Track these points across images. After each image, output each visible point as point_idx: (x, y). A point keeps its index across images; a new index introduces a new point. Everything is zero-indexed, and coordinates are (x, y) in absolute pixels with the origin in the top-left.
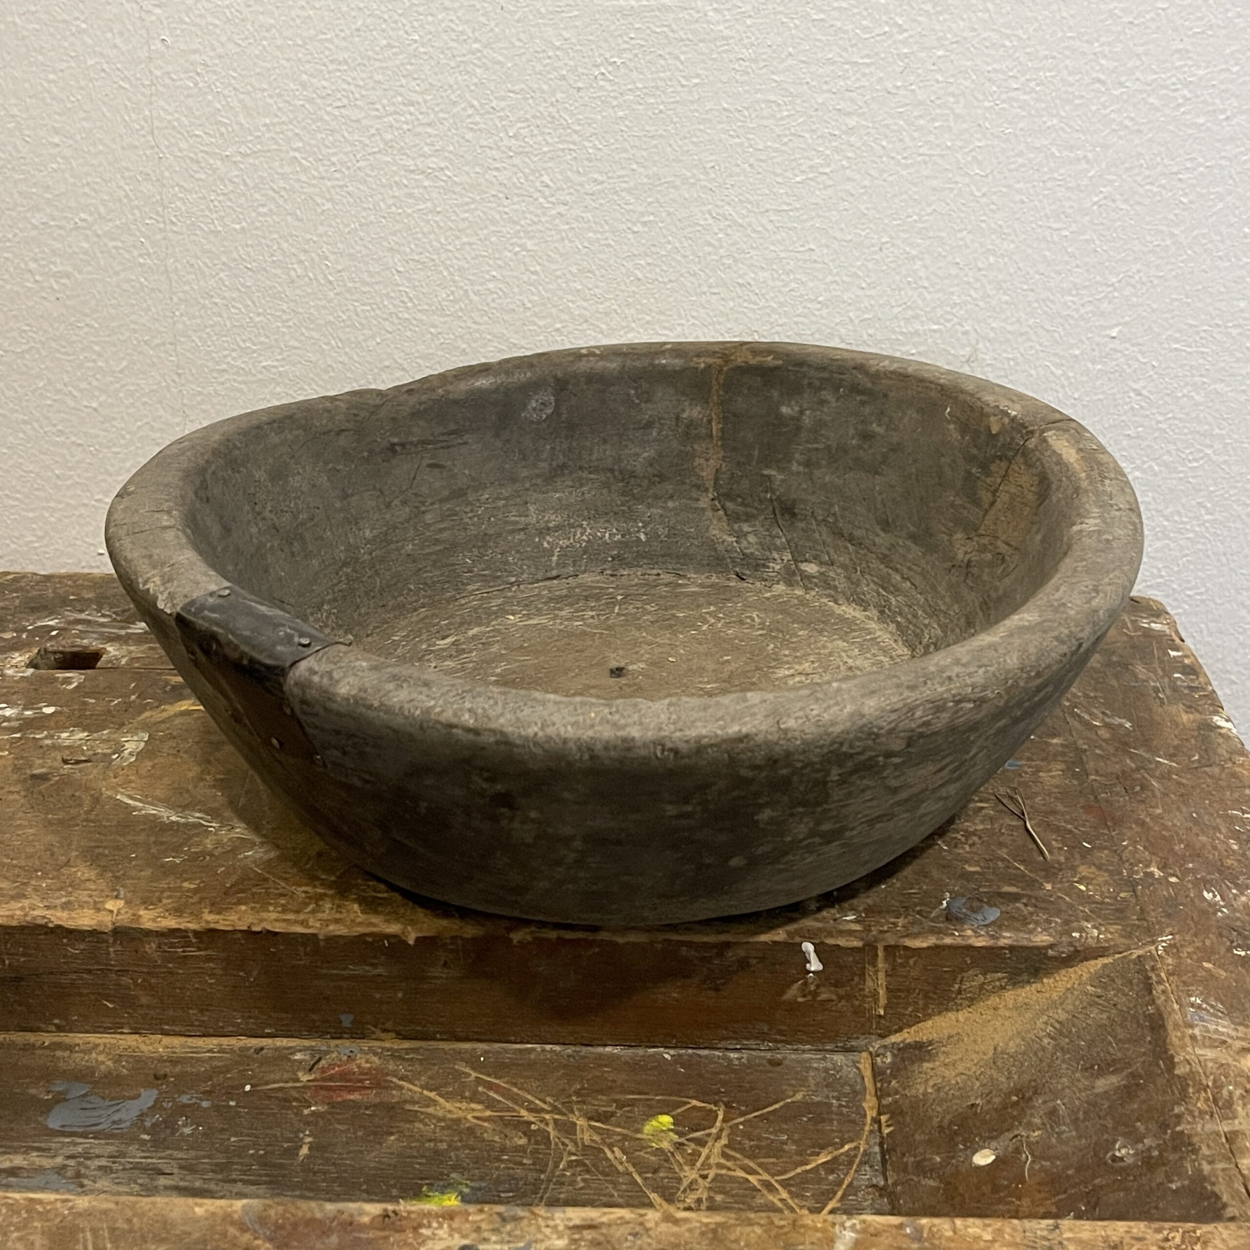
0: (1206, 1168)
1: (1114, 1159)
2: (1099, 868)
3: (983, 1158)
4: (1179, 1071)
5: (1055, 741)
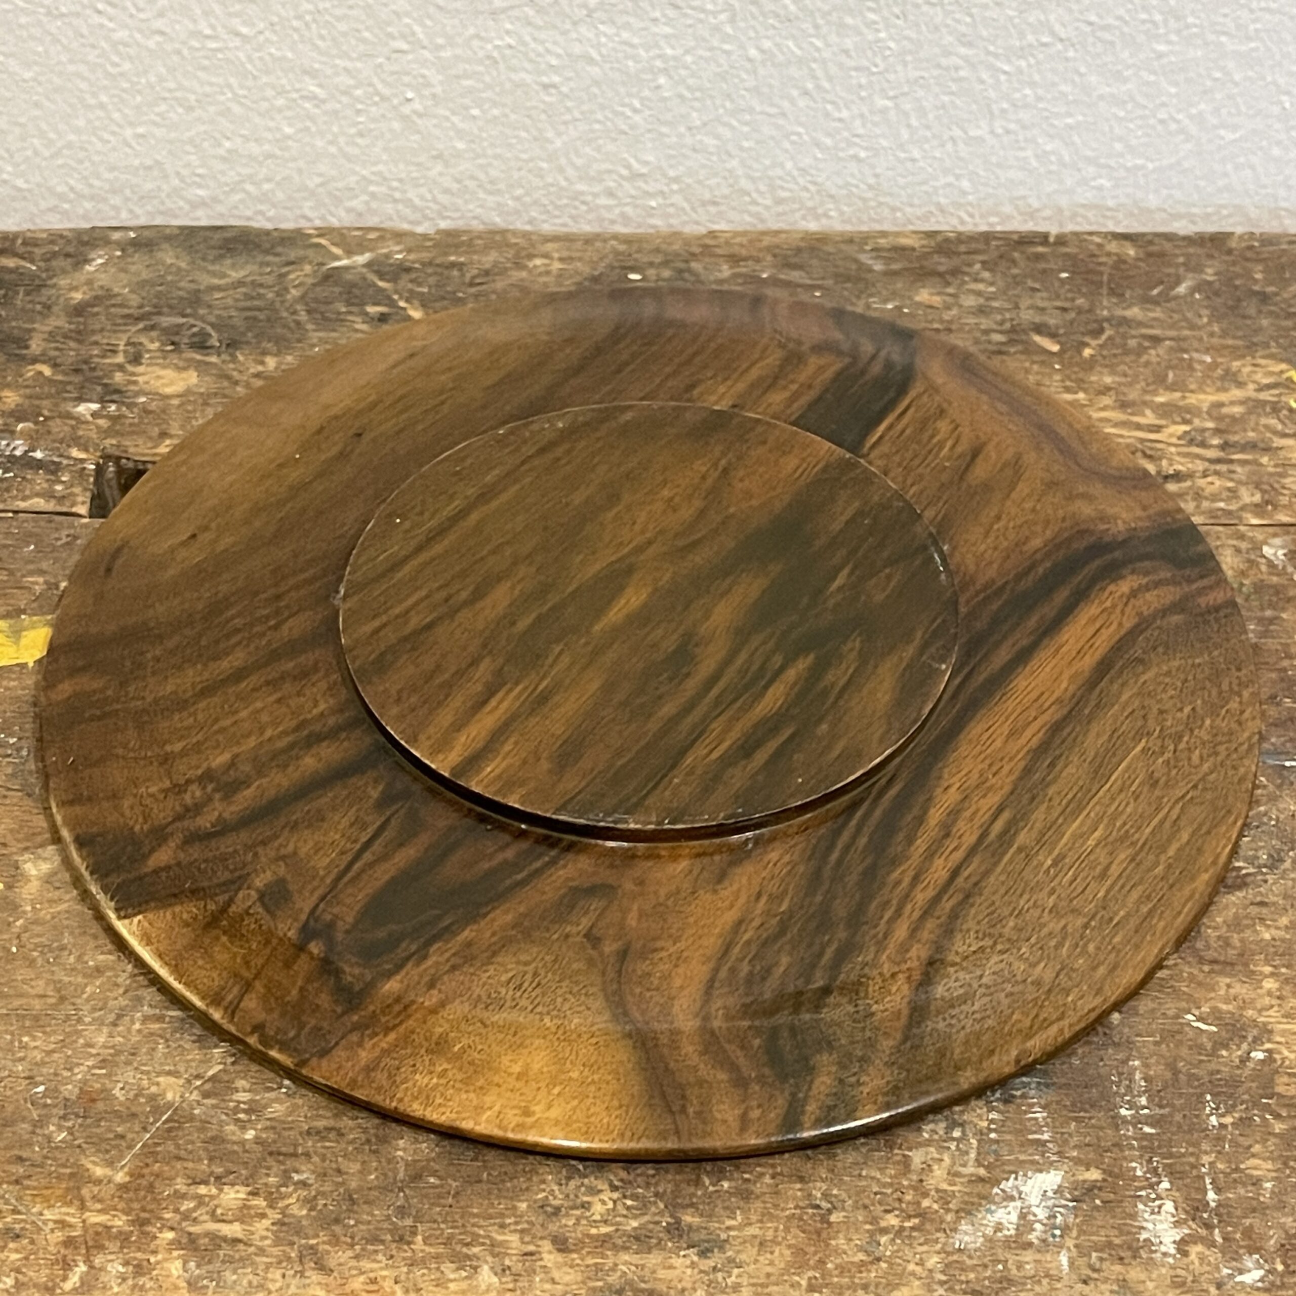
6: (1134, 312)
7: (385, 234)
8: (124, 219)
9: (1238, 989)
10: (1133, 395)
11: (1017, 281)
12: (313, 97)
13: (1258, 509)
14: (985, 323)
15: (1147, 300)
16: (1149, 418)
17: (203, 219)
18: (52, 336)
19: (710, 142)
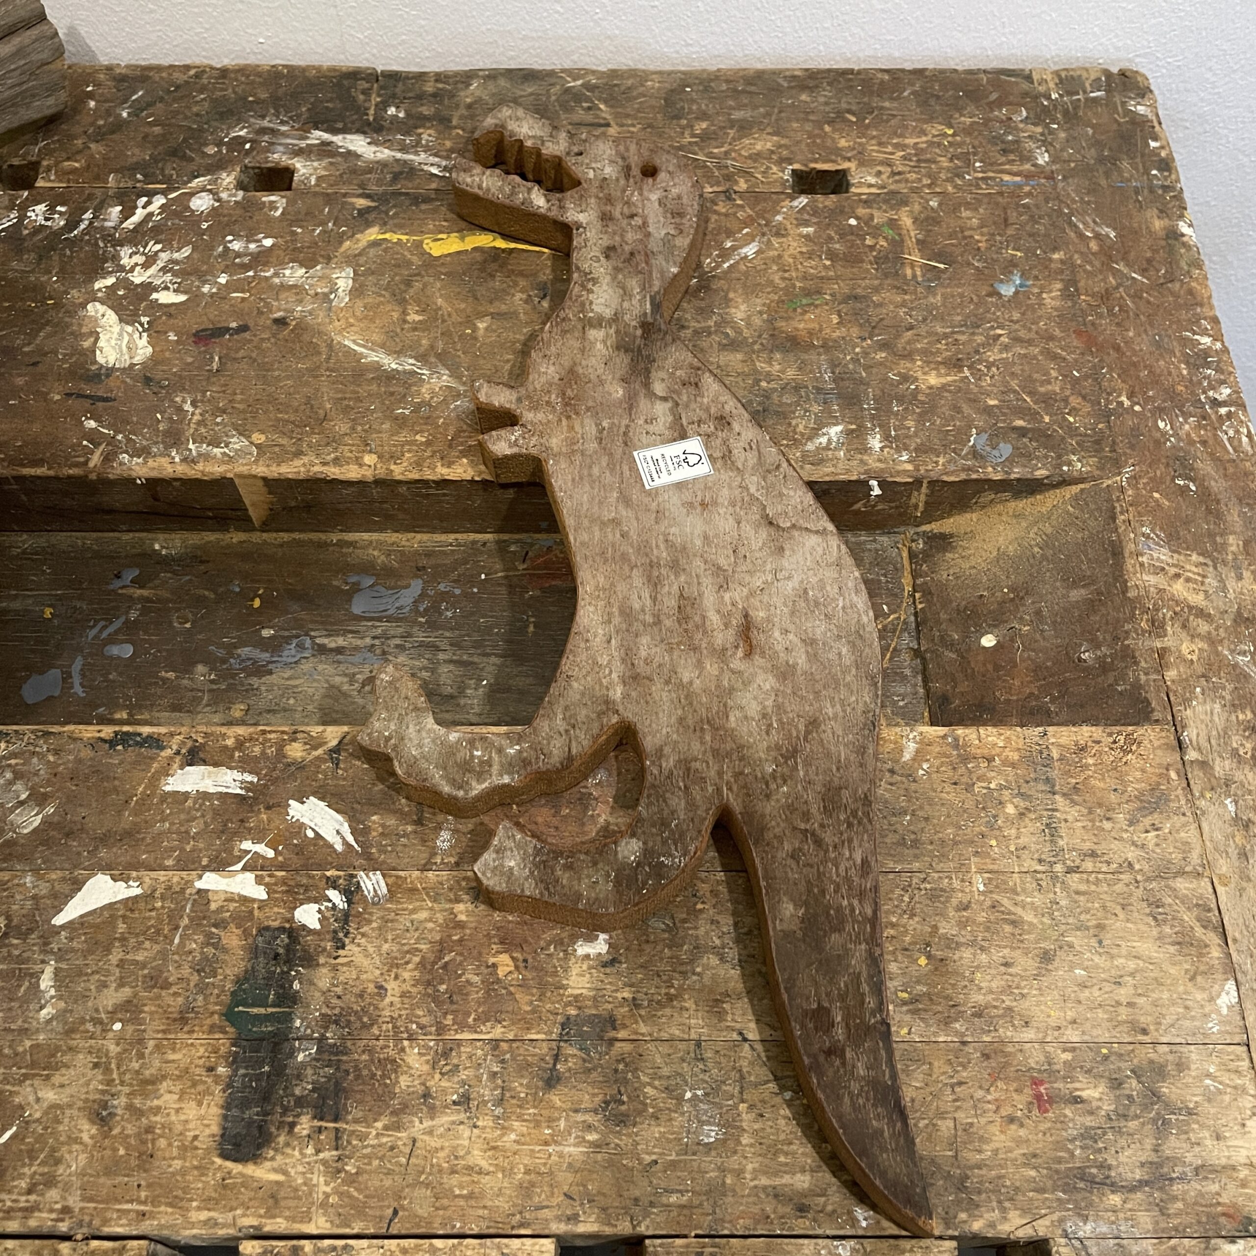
0: (1143, 678)
1: (1080, 659)
2: (1084, 398)
3: (988, 641)
4: (1131, 594)
5: (1056, 256)
6: (887, 104)
7: (588, 72)
8: (481, 66)
9: (908, 365)
10: (884, 139)
11: (840, 91)
12: (557, 12)
13: (929, 186)
14: (827, 109)
15: (892, 99)
16: (890, 149)
17: (513, 66)
18: (461, 117)
19: (718, 30)
